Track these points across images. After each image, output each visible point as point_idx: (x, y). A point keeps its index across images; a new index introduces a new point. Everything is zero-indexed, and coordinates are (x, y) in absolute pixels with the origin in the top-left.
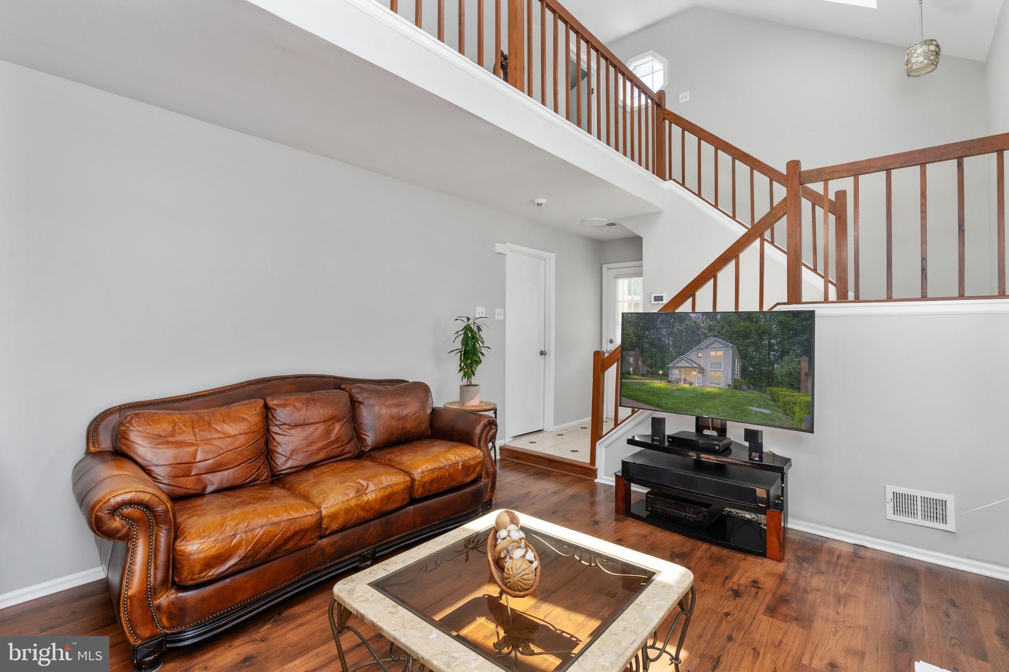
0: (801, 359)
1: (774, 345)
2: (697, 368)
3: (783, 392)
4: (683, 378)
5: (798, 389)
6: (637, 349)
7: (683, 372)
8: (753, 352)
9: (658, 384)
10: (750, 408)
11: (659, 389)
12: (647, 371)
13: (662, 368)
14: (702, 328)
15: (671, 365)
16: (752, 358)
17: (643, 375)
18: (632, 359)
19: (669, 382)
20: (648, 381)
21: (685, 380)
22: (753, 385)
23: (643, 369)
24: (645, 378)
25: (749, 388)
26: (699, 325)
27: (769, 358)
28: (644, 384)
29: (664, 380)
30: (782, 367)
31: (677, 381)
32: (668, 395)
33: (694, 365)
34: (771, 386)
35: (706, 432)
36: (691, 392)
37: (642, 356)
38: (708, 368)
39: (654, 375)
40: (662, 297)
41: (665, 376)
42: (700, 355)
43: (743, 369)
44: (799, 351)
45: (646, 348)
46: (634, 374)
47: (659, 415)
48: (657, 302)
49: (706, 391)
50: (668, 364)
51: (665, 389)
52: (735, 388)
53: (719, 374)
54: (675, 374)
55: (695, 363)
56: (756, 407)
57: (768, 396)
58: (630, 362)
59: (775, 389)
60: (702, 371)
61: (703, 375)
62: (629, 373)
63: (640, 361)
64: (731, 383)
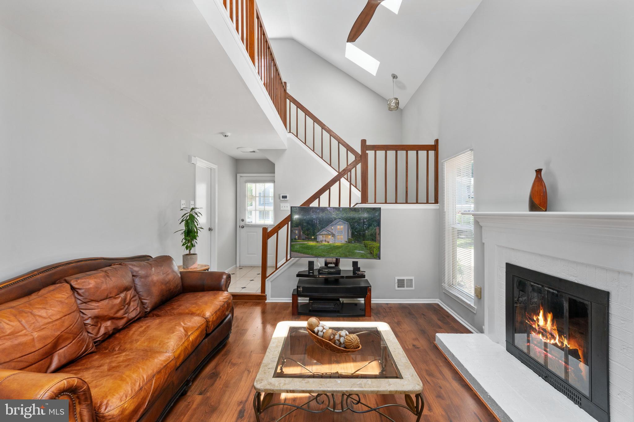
0: (377, 228)
1: (365, 222)
2: (331, 234)
3: (368, 242)
4: (324, 240)
5: (375, 241)
6: (300, 226)
7: (324, 237)
8: (356, 226)
9: (312, 243)
10: (356, 251)
11: (312, 246)
12: (306, 237)
13: (314, 235)
14: (333, 214)
15: (318, 234)
16: (356, 229)
17: (303, 239)
18: (297, 231)
19: (317, 242)
20: (306, 242)
21: (325, 240)
22: (357, 241)
23: (304, 236)
24: (305, 241)
25: (355, 242)
26: (332, 214)
27: (364, 228)
28: (304, 244)
29: (315, 241)
30: (369, 232)
31: (322, 241)
32: (317, 248)
33: (330, 233)
34: (364, 240)
35: (329, 265)
36: (328, 246)
37: (302, 230)
38: (336, 234)
39: (309, 239)
40: (286, 196)
41: (315, 239)
42: (332, 228)
43: (353, 234)
44: (375, 224)
45: (305, 225)
46: (299, 239)
47: (311, 259)
48: (283, 199)
49: (335, 245)
50: (316, 233)
51: (315, 246)
52: (349, 242)
53: (342, 237)
54: (320, 238)
55: (330, 232)
56: (358, 250)
57: (363, 245)
58: (296, 233)
59: (366, 242)
60: (333, 235)
61: (334, 238)
62: (295, 239)
63: (301, 233)
64: (347, 240)
